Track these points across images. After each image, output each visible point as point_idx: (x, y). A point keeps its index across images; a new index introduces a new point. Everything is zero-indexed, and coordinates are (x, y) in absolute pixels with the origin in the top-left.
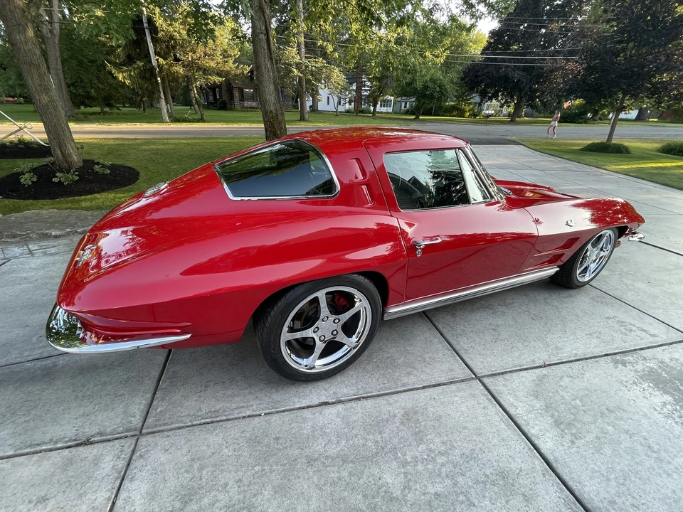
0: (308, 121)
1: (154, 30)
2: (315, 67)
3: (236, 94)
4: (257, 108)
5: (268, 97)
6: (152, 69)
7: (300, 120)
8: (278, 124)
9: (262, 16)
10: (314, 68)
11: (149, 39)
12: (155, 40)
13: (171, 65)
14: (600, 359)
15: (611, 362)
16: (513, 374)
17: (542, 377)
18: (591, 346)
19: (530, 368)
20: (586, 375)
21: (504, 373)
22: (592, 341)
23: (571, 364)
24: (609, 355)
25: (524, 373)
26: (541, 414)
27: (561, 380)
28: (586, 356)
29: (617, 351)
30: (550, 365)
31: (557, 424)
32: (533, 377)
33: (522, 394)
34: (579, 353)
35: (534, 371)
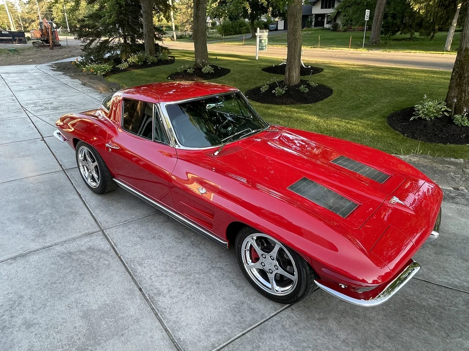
14: (133, 283)
15: (130, 288)
16: (107, 242)
17: (107, 253)
18: (149, 282)
19: (114, 249)
20: (112, 272)
21: (108, 239)
22: (156, 284)
23: (123, 267)
24: (140, 290)
25: (109, 246)
26: (77, 248)
27: (105, 260)
28: (135, 276)
29: (146, 295)
30: (120, 257)
31: (71, 253)
32: (105, 249)
33: (91, 244)
34: (137, 274)
35: (112, 250)
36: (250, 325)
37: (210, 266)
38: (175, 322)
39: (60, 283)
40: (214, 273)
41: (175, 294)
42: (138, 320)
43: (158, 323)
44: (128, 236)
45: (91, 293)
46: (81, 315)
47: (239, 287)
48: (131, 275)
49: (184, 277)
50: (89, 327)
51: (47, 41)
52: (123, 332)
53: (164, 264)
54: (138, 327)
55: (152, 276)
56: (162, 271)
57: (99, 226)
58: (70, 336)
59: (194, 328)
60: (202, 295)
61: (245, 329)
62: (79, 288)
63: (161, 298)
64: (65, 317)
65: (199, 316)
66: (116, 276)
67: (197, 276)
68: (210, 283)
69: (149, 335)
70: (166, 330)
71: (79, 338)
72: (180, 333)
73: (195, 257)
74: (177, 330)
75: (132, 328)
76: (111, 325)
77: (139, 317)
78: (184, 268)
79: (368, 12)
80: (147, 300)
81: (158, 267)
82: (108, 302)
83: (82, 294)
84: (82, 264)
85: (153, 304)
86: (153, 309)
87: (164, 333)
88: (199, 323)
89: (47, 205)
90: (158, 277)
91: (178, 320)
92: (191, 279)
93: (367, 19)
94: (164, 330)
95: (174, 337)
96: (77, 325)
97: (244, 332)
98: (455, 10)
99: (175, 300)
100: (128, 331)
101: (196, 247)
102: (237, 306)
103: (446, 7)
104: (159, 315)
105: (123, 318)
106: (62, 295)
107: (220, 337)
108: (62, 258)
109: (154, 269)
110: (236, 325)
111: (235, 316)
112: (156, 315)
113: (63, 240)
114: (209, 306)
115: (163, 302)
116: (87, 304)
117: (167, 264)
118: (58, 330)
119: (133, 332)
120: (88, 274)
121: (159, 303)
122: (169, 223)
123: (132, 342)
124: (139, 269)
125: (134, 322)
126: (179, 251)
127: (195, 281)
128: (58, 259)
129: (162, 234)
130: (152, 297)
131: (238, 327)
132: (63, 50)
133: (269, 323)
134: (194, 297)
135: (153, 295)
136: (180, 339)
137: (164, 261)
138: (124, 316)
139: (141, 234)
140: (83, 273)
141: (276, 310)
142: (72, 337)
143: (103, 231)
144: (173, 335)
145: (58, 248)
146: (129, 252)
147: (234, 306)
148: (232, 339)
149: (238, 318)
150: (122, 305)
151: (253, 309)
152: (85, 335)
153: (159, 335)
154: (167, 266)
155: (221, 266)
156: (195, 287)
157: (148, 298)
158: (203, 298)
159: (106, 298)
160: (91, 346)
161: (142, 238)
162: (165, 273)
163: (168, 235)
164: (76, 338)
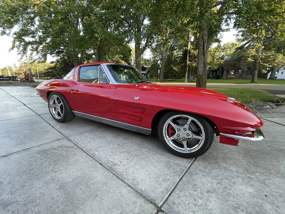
0: (256, 83)
1: (190, 53)
2: (265, 56)
3: (225, 72)
4: (234, 78)
5: (200, 69)
6: (187, 65)
7: (251, 82)
8: (202, 79)
9: (202, 40)
10: (263, 56)
11: (188, 56)
12: (190, 56)
13: (193, 63)
14: (94, 161)
15: (94, 164)
16: (71, 142)
17: (72, 148)
18: (106, 159)
19: (76, 145)
20: (78, 157)
21: (71, 141)
22: (111, 159)
23: (85, 154)
24: (101, 164)
25: (72, 144)
26: (50, 147)
27: (72, 151)
28: (95, 157)
29: (106, 167)
30: (81, 149)
31: (46, 150)
32: (71, 146)
33: (60, 144)
34: (96, 156)
35: (75, 146)
36: (182, 173)
37: (139, 147)
38: (133, 180)
39: (37, 169)
40: (144, 150)
41: (126, 163)
42: (105, 183)
43: (121, 182)
44: (84, 139)
45: (64, 171)
46: (58, 188)
47: (162, 154)
48: (91, 157)
49: (127, 154)
50: (66, 196)
51: (28, 80)
52: (97, 194)
53: (112, 149)
54: (107, 187)
55: (106, 156)
56: (112, 152)
57: (64, 136)
58: (49, 206)
59: (148, 180)
60: (143, 161)
61: (180, 176)
62: (54, 169)
63: (117, 167)
64: (43, 191)
65: (147, 173)
66: (82, 158)
67: (135, 152)
68: (144, 155)
69: (118, 191)
70: (130, 186)
71: (58, 206)
72: (140, 186)
73: (129, 144)
74: (137, 184)
75: (102, 189)
76: (85, 190)
77: (106, 180)
78: (125, 150)
79: (159, 70)
80: (108, 169)
81: (109, 151)
82: (79, 175)
83: (57, 173)
84: (54, 155)
85: (113, 171)
86: (114, 174)
87: (129, 188)
88: (150, 178)
89: (27, 129)
90: (110, 156)
91: (134, 177)
92: (131, 154)
93: (159, 73)
94: (127, 186)
95: (137, 190)
96: (55, 196)
97: (180, 177)
98: (186, 70)
99: (127, 166)
100: (100, 192)
101: (127, 139)
102: (167, 164)
103: (184, 69)
104: (120, 177)
105: (93, 184)
106: (40, 176)
107: (168, 183)
108: (38, 154)
109: (106, 152)
110: (174, 174)
111: (169, 169)
112: (118, 177)
113: (39, 144)
114: (150, 166)
115: (120, 169)
116: (62, 179)
117: (113, 149)
118: (36, 203)
119: (104, 192)
120: (60, 160)
121: (117, 170)
122: (107, 131)
123: (106, 200)
124: (97, 153)
125: (103, 185)
126: (118, 142)
127: (134, 155)
128: (36, 154)
129: (105, 136)
130: (111, 167)
131: (175, 175)
132: (36, 83)
133: (191, 169)
134: (139, 163)
135: (111, 166)
136: (142, 190)
137: (111, 147)
138: (94, 182)
139: (93, 137)
140: (56, 160)
141: (190, 163)
142: (51, 207)
143: (67, 138)
144: (136, 189)
145: (35, 149)
146: (87, 146)
147: (165, 164)
148: (176, 183)
149: (172, 170)
150: (90, 175)
151: (177, 164)
152: (63, 203)
153: (125, 190)
154: (114, 150)
155: (146, 146)
156: (136, 158)
157: (108, 168)
158: (144, 163)
159: (76, 173)
160: (70, 211)
161: (93, 139)
162: (114, 154)
163: (108, 136)
164: (54, 207)
